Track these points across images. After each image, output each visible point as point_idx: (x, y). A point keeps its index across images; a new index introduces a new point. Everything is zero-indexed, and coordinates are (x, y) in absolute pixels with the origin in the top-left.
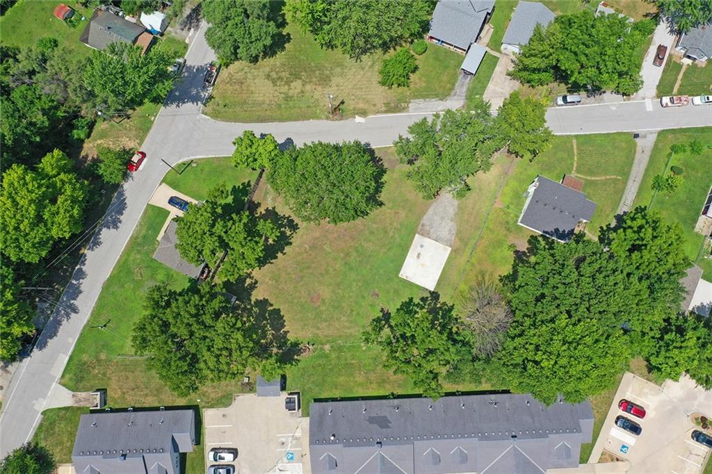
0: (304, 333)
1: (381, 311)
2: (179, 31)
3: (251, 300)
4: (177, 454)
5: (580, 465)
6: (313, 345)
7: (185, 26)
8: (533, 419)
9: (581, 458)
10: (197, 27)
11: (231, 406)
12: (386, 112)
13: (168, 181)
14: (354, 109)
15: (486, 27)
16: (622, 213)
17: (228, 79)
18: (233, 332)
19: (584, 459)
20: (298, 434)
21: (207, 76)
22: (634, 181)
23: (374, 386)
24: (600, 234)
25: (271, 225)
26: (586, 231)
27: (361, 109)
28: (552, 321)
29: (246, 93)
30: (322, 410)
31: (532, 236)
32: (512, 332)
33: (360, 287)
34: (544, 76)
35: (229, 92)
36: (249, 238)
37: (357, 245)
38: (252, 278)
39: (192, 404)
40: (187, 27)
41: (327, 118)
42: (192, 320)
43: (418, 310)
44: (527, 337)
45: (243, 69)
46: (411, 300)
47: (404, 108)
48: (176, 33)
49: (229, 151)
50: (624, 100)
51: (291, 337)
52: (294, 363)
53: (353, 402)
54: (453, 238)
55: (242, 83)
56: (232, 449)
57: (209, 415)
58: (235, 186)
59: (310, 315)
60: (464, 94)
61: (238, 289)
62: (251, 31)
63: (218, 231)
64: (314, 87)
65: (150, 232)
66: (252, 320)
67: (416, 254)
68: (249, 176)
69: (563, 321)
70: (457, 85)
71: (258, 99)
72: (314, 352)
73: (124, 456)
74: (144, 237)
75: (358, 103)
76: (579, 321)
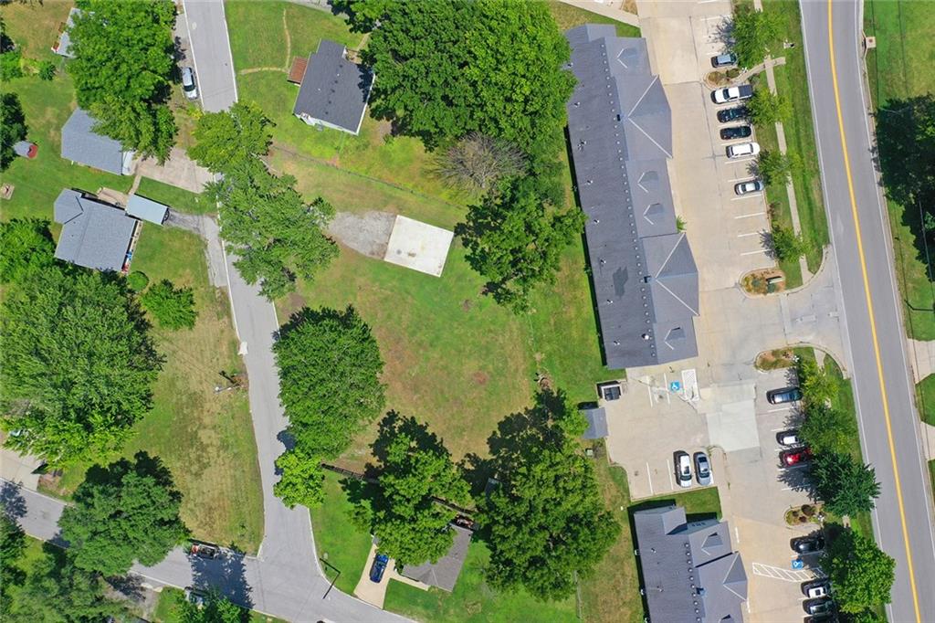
0: (523, 388)
1: (486, 295)
2: (146, 602)
3: (492, 460)
4: (688, 526)
5: (643, 36)
6: (538, 375)
7: (139, 595)
8: (595, 96)
9: (635, 36)
10: (139, 579)
11: (624, 467)
12: (229, 316)
13: (350, 588)
14: (230, 357)
15: (101, 197)
16: (330, 6)
17: (207, 526)
18: (534, 477)
19: (636, 32)
20: (647, 380)
21: (205, 558)
23: (578, 294)
24: (359, 32)
25: (393, 446)
26: (358, 50)
27: (229, 348)
28: (474, 84)
29: (223, 500)
30: (616, 355)
31: (372, 116)
32: (493, 131)
33: (460, 325)
34: (161, 118)
35: (224, 523)
36: (413, 470)
37: (407, 334)
38: (463, 462)
39: (627, 516)
40: (141, 593)
41: (246, 390)
42: (526, 529)
43: (480, 249)
44: (497, 114)
45: (191, 510)
46: (467, 258)
47: (223, 293)
48: (149, 606)
49: (302, 513)
50: (182, 12)
51: (532, 405)
52: (562, 396)
53: (601, 317)
54: (385, 214)
55: (210, 508)
56: (675, 459)
57: (638, 493)
58: (349, 500)
59: (500, 383)
60: (196, 217)
61: (479, 477)
62: (137, 505)
63: (409, 512)
64: (205, 413)
65: (419, 601)
66: (516, 455)
67: (410, 257)
68: (333, 483)
69: (472, 72)
70: (184, 228)
71: (229, 485)
72: (546, 372)
73: (699, 590)
74: (426, 607)
75: (221, 354)
76: (470, 52)
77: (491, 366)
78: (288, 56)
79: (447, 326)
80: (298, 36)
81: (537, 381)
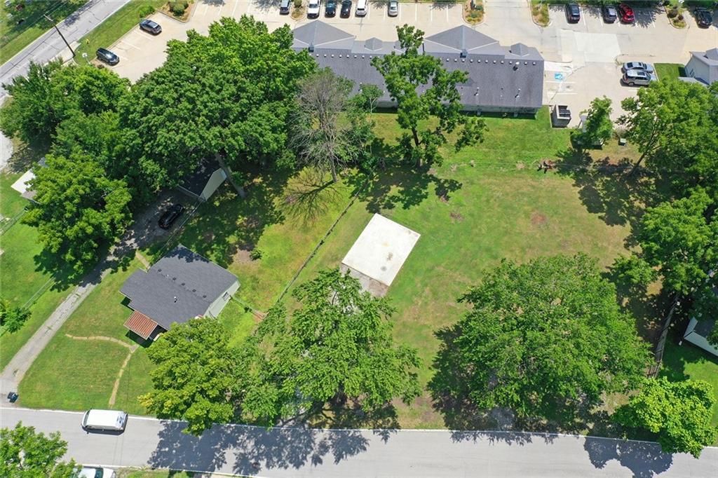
0: (552, 184)
1: (449, 197)
3: (631, 225)
16: (88, 285)
20: (551, 93)
22: (49, 328)
24: (130, 262)
30: (528, 98)
59: (546, 202)
67: (393, 259)
77: (526, 208)
78: (120, 342)
79: (477, 239)
80: (103, 324)
81: (546, 171)
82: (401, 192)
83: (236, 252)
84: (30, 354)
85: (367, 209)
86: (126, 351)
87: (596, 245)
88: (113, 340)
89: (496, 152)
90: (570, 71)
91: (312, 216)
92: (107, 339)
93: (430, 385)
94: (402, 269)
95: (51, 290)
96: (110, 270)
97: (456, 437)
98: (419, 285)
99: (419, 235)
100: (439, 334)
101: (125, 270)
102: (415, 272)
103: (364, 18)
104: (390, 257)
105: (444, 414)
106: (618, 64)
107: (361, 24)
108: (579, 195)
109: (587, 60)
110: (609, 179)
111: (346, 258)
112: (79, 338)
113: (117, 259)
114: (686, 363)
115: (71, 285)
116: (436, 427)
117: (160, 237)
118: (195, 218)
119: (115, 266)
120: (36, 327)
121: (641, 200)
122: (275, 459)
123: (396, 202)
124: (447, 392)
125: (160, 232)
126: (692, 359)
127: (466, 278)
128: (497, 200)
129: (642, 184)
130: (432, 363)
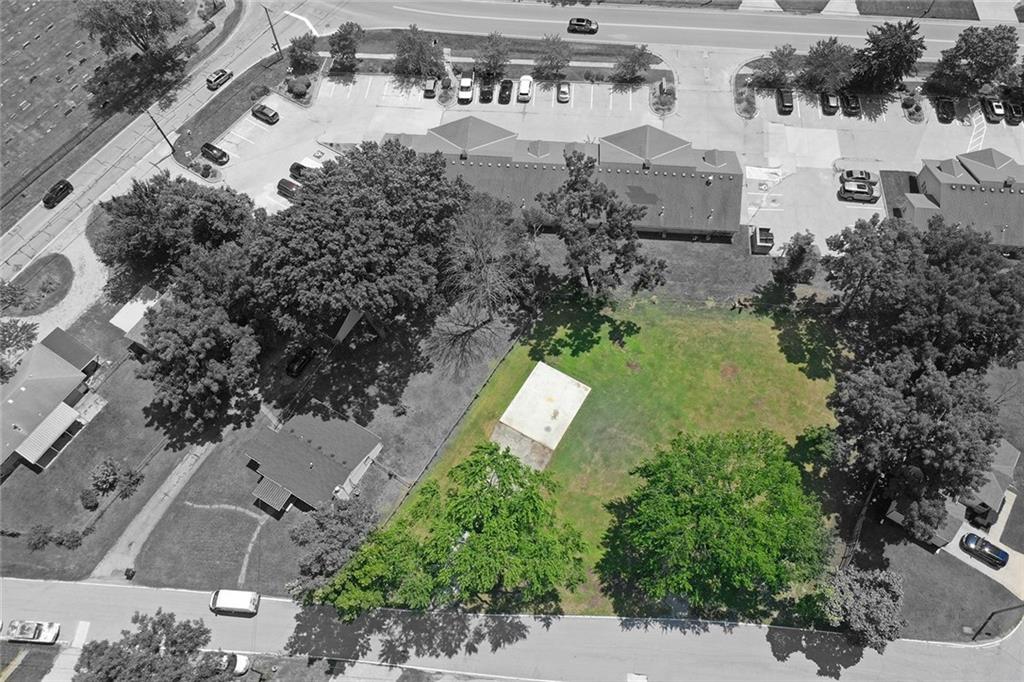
0: (747, 326)
1: (624, 343)
16: (207, 443)
20: (752, 210)
24: (255, 417)
26: (276, 423)
31: (365, 424)
33: (657, 379)
51: (768, 322)
54: (493, 436)
59: (738, 350)
67: (559, 417)
73: (1006, 185)
77: (715, 357)
78: (247, 512)
79: (655, 394)
80: (227, 492)
81: (740, 310)
82: (570, 336)
83: (377, 407)
84: (145, 524)
85: (529, 355)
86: (255, 522)
87: (795, 403)
88: (240, 509)
89: (682, 285)
90: (778, 179)
91: (465, 363)
92: (234, 508)
93: (598, 566)
94: (568, 429)
95: (166, 449)
96: (232, 425)
97: (624, 625)
98: (588, 450)
99: (590, 389)
100: (610, 507)
101: (249, 426)
102: (584, 435)
103: (527, 104)
104: (555, 415)
105: (613, 599)
106: (837, 171)
107: (524, 113)
108: (778, 340)
109: (798, 165)
110: (814, 321)
111: (504, 415)
112: (200, 506)
113: (239, 413)
114: (886, 544)
115: (188, 444)
116: (604, 613)
117: (289, 386)
118: (328, 364)
119: (237, 421)
120: (151, 492)
121: (851, 348)
122: (426, 647)
123: (563, 347)
124: (616, 575)
125: (287, 381)
126: (894, 541)
127: (642, 442)
128: (682, 346)
129: (853, 328)
130: (601, 540)
